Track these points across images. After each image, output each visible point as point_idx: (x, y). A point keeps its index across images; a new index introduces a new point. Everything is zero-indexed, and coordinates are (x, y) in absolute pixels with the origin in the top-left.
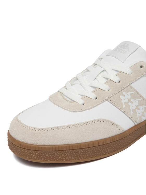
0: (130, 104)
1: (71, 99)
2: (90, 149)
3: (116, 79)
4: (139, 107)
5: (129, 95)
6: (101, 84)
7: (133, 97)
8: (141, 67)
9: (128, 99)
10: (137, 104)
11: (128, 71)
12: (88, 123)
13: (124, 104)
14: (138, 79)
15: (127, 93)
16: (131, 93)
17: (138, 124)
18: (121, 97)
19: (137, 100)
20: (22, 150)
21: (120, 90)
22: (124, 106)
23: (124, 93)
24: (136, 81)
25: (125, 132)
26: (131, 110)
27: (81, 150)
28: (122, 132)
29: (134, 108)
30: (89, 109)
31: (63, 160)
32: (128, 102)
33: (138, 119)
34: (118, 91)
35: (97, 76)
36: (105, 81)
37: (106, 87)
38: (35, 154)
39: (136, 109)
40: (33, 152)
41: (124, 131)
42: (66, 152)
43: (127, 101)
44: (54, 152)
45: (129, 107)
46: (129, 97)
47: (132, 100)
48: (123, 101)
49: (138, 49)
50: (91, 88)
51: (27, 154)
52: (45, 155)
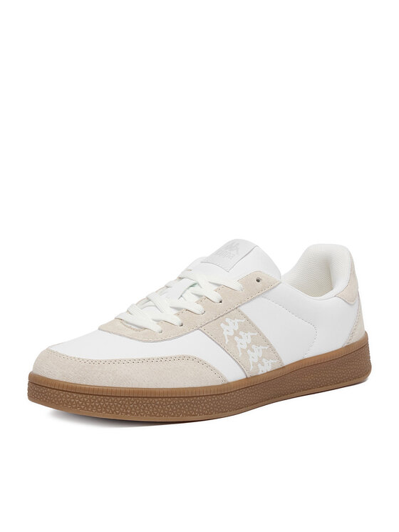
0: (236, 338)
1: (136, 326)
2: (169, 400)
3: (215, 296)
4: (253, 346)
5: (236, 324)
6: (191, 302)
7: (243, 328)
8: (258, 281)
9: (235, 331)
10: (249, 341)
11: (236, 286)
12: (168, 360)
13: (226, 338)
14: (251, 300)
15: (233, 321)
16: (239, 321)
17: (252, 377)
18: (222, 325)
19: (250, 334)
20: (62, 394)
21: (221, 314)
22: (227, 341)
23: (228, 320)
24: (248, 302)
25: (228, 384)
26: (239, 349)
27: (156, 400)
28: (224, 382)
29: (245, 347)
30: (169, 339)
31: (127, 413)
32: (234, 336)
33: (252, 367)
34: (218, 316)
35: (184, 292)
36: (197, 299)
37: (198, 308)
38: (82, 400)
39: (247, 349)
40: (80, 396)
41: (226, 383)
42: (133, 399)
43: (232, 333)
44: (113, 399)
45: (236, 344)
46: (237, 328)
47: (241, 333)
48: (225, 333)
49: (254, 250)
50: (173, 310)
51: (68, 400)
52: (99, 402)
